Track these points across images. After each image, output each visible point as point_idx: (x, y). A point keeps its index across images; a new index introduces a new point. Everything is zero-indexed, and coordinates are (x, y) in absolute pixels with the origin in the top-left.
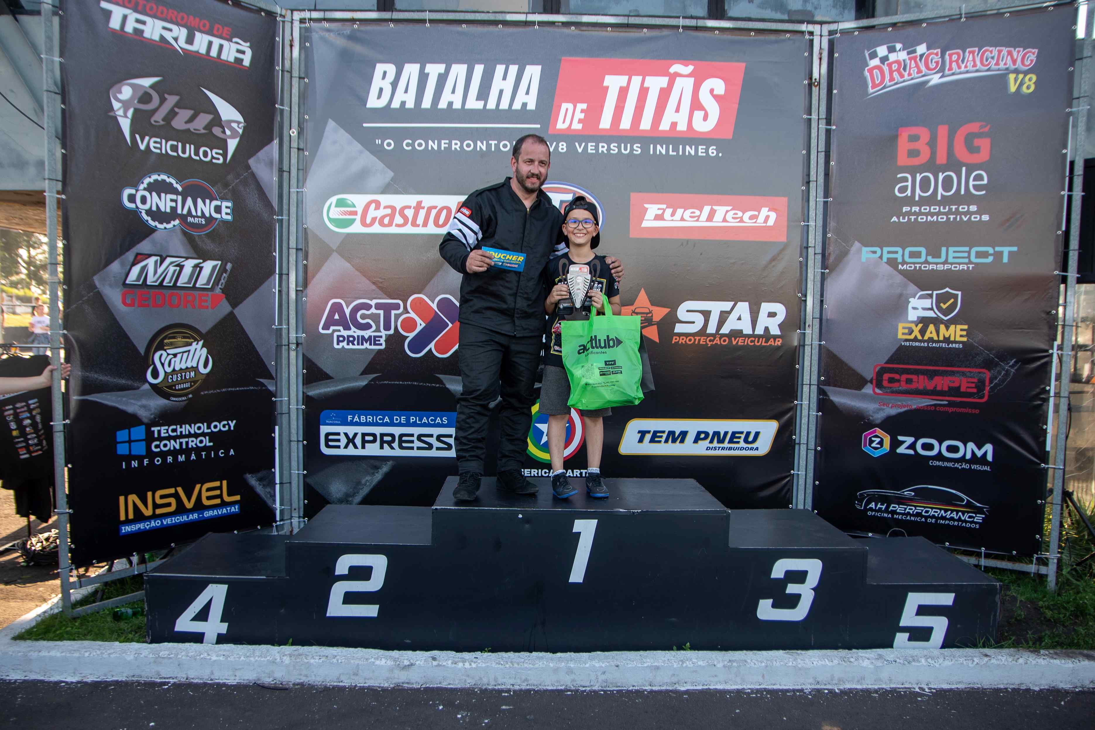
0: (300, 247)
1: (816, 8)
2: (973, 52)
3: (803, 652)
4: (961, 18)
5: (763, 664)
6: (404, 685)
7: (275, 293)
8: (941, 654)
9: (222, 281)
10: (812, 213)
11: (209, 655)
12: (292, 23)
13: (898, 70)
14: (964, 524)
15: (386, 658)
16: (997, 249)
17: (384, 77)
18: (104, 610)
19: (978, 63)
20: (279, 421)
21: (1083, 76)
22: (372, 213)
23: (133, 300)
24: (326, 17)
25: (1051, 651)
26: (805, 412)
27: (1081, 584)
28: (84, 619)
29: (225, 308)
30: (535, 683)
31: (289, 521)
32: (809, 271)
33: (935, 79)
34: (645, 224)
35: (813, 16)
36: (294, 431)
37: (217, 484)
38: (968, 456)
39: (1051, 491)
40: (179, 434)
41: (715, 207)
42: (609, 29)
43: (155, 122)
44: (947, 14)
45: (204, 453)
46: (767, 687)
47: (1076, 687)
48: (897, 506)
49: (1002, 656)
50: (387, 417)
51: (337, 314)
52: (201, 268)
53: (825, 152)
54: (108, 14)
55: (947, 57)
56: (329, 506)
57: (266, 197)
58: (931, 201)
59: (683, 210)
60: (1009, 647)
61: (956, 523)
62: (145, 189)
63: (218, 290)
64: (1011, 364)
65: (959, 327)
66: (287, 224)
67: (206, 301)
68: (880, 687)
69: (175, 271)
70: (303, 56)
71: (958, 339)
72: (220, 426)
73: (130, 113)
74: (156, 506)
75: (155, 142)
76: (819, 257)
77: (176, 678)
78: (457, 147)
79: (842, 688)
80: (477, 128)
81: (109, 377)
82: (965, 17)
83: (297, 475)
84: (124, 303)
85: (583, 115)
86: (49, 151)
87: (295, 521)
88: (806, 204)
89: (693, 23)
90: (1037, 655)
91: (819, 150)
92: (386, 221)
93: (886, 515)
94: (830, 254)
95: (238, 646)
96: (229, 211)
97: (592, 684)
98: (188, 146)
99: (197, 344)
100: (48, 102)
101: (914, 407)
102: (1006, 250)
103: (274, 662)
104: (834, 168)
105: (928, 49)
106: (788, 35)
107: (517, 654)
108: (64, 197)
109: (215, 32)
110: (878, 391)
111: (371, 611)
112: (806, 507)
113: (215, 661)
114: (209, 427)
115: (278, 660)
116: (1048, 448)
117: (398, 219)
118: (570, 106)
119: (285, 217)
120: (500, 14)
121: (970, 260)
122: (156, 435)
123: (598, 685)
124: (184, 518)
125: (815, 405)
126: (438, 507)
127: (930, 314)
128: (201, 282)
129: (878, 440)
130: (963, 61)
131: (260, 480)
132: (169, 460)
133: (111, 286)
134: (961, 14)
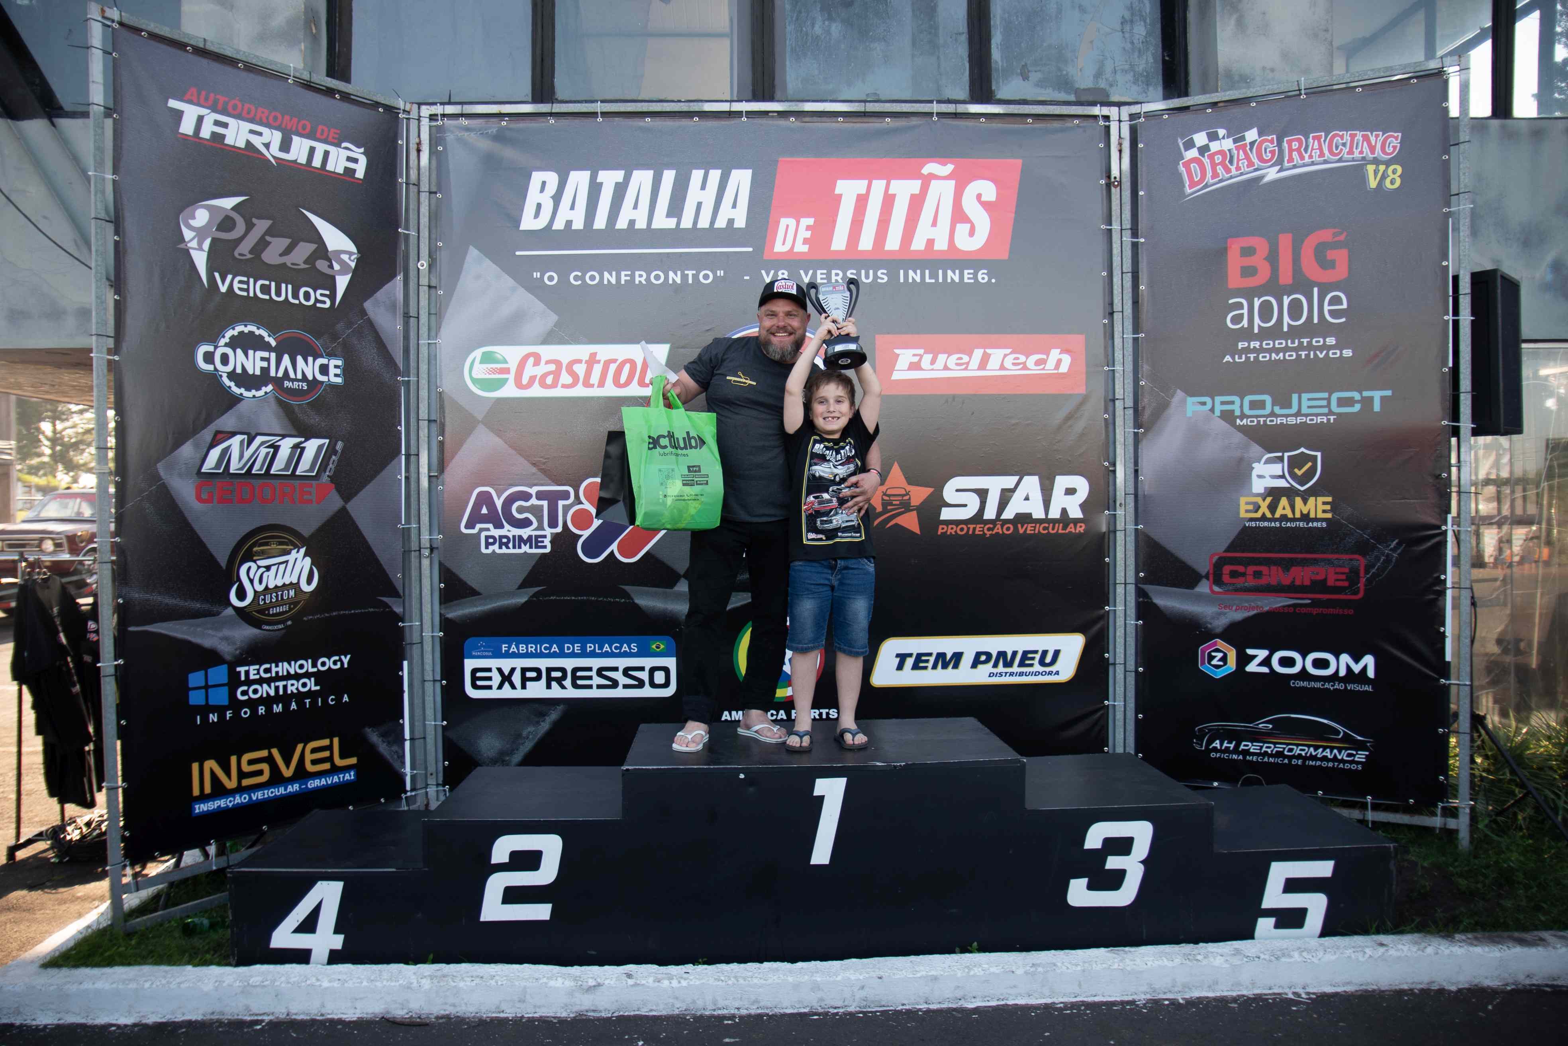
0: (433, 418)
1: (1111, 86)
2: (1318, 138)
3: (1133, 949)
4: (1300, 94)
5: (1079, 968)
6: (589, 1014)
7: (400, 480)
8: (1321, 945)
9: (331, 465)
10: (1118, 355)
11: (318, 980)
12: (419, 120)
13: (1222, 163)
14: (1341, 766)
15: (564, 977)
16: (1366, 394)
17: (542, 190)
18: (170, 922)
19: (1326, 152)
20: (408, 655)
21: (1461, 166)
22: (530, 370)
23: (211, 495)
24: (464, 112)
25: (1470, 936)
26: (1120, 622)
27: (1504, 841)
28: (143, 935)
29: (334, 502)
30: (769, 1005)
31: (424, 791)
32: (1117, 431)
33: (1272, 174)
34: (896, 376)
35: (1108, 96)
36: (428, 667)
37: (326, 742)
38: (1342, 672)
39: (1456, 715)
40: (274, 675)
41: (989, 351)
42: (840, 119)
43: (240, 255)
44: (1282, 90)
45: (307, 701)
46: (1085, 999)
47: (1507, 985)
48: (1250, 744)
49: (1403, 945)
50: (555, 646)
51: (484, 507)
52: (303, 449)
53: (1132, 273)
54: (178, 115)
55: (1285, 145)
56: (479, 768)
57: (388, 351)
58: (1275, 332)
59: (946, 356)
60: (1411, 932)
61: (1330, 764)
62: (226, 345)
63: (325, 478)
64: (1392, 546)
65: (1321, 499)
66: (416, 387)
67: (310, 493)
68: (1240, 993)
69: (268, 453)
70: (434, 162)
71: (1320, 515)
72: (329, 663)
73: (207, 245)
74: (242, 775)
75: (240, 282)
76: (1131, 411)
77: (273, 1014)
78: (643, 280)
79: (1187, 997)
80: (668, 253)
81: (178, 599)
82: (1305, 94)
83: (433, 728)
84: (199, 498)
85: (810, 232)
86: (97, 297)
87: (432, 790)
88: (1110, 342)
89: (950, 108)
90: (1451, 941)
91: (1124, 270)
92: (549, 380)
93: (1235, 757)
94: (1144, 408)
95: (359, 966)
96: (338, 371)
97: (846, 1003)
98: (283, 286)
99: (298, 552)
100: (97, 233)
101: (1266, 609)
102: (1377, 395)
103: (409, 987)
104: (1145, 294)
105: (1260, 134)
106: (1076, 122)
107: (742, 965)
108: (116, 358)
109: (318, 135)
110: (1216, 589)
111: (541, 912)
112: (1128, 750)
113: (326, 989)
114: (314, 665)
115: (415, 984)
116: (1448, 658)
117: (565, 378)
118: (792, 222)
119: (413, 379)
120: (695, 104)
121: (1330, 410)
122: (243, 678)
123: (855, 1004)
124: (280, 791)
125: (1133, 611)
126: (630, 768)
127: (1282, 483)
128: (304, 467)
129: (1220, 655)
130: (1306, 150)
131: (384, 735)
132: (260, 711)
133: (180, 475)
134: (1300, 90)
